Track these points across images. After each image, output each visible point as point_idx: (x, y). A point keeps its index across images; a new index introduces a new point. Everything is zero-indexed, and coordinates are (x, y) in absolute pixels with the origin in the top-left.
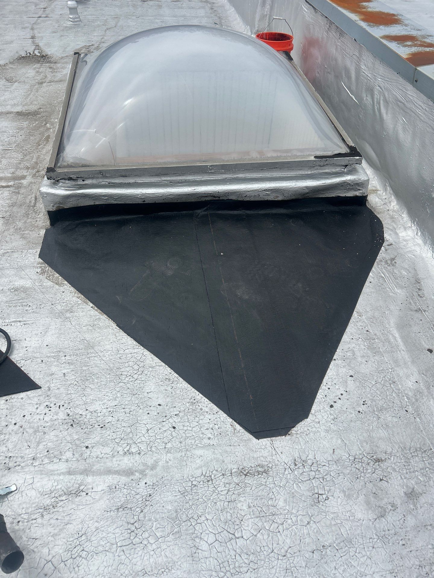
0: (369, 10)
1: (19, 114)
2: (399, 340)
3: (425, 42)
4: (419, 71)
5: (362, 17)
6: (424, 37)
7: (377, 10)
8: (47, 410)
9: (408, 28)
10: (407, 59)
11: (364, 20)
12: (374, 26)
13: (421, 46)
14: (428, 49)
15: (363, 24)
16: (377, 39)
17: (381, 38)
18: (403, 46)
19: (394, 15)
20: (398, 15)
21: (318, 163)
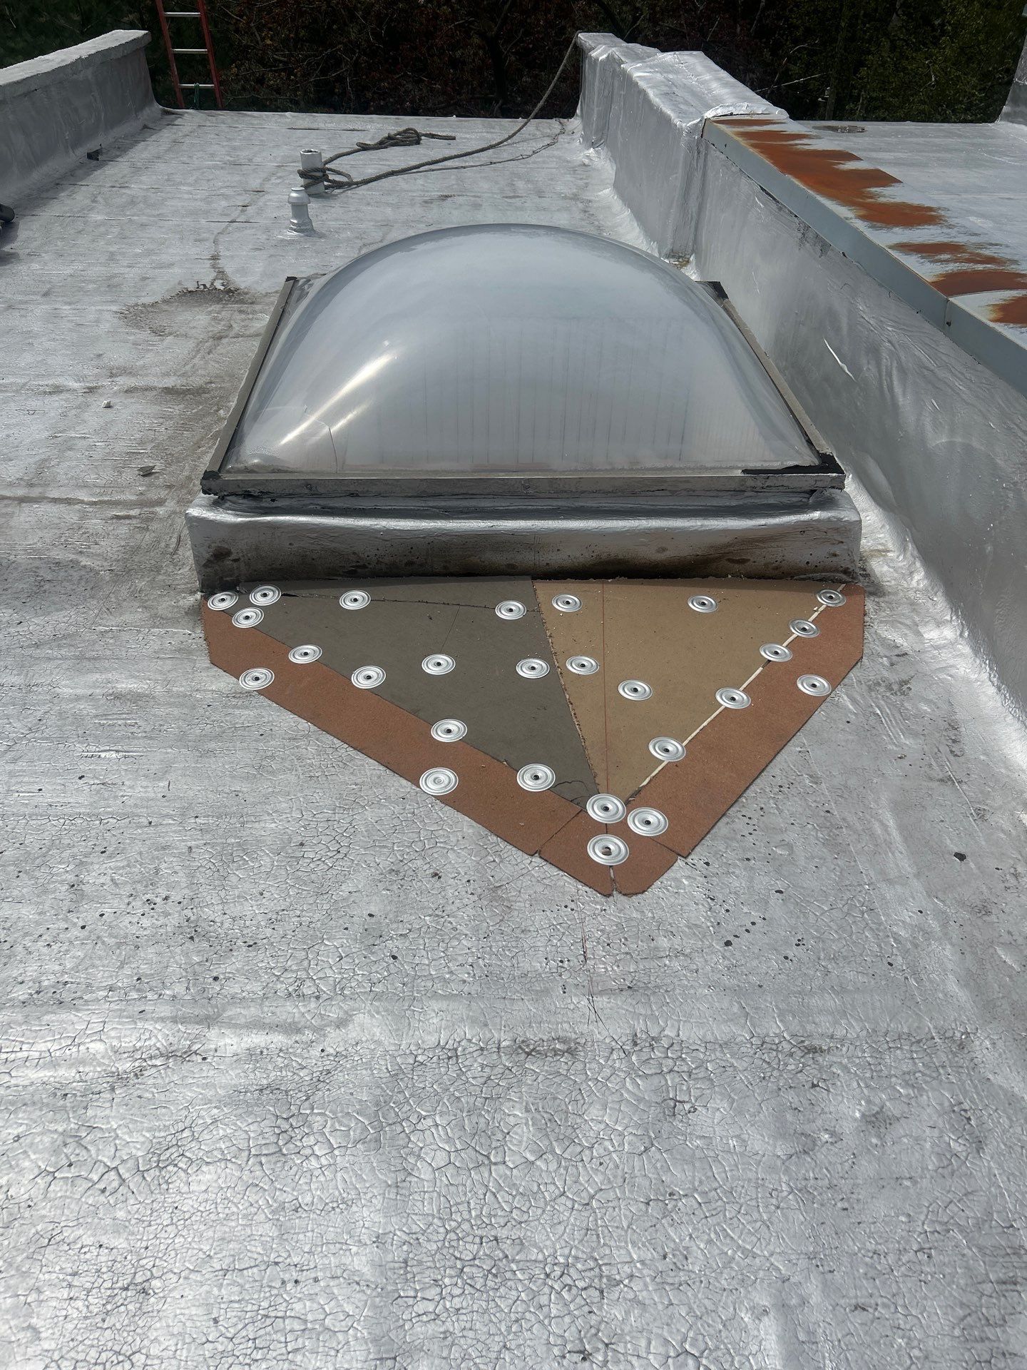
0: (882, 200)
1: (168, 391)
2: (895, 834)
3: (979, 255)
4: (954, 306)
5: (862, 212)
6: (981, 246)
7: (898, 200)
8: (147, 908)
9: (953, 232)
10: (933, 283)
11: (863, 218)
12: (881, 228)
13: (968, 261)
14: (980, 267)
15: (861, 225)
16: (881, 250)
17: (891, 247)
18: (931, 262)
19: (931, 209)
20: (939, 208)
21: (750, 483)
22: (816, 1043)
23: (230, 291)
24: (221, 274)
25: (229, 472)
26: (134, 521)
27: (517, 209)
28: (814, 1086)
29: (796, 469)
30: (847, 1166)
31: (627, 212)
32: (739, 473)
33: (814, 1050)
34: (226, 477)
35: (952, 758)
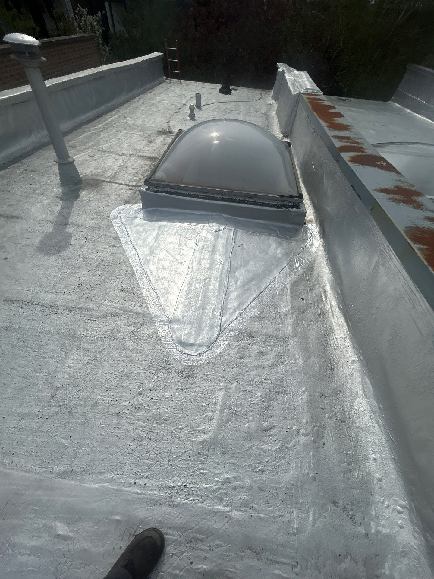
0: (336, 122)
1: (149, 157)
2: (289, 291)
3: (354, 141)
4: (340, 155)
5: (329, 125)
6: (356, 138)
7: (341, 122)
9: (351, 133)
10: (338, 148)
11: (328, 127)
12: (332, 130)
13: (350, 142)
14: (353, 145)
15: (326, 129)
16: (329, 137)
17: (332, 136)
18: (341, 142)
19: (348, 126)
20: (351, 126)
21: (279, 199)
22: (253, 335)
23: (170, 132)
24: (169, 127)
25: (151, 180)
26: (133, 190)
27: (249, 116)
28: (249, 344)
29: (292, 196)
30: (250, 362)
31: (277, 120)
32: (276, 196)
33: (252, 337)
34: (150, 182)
35: (310, 275)
